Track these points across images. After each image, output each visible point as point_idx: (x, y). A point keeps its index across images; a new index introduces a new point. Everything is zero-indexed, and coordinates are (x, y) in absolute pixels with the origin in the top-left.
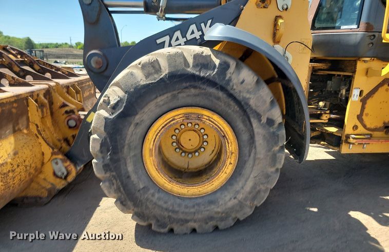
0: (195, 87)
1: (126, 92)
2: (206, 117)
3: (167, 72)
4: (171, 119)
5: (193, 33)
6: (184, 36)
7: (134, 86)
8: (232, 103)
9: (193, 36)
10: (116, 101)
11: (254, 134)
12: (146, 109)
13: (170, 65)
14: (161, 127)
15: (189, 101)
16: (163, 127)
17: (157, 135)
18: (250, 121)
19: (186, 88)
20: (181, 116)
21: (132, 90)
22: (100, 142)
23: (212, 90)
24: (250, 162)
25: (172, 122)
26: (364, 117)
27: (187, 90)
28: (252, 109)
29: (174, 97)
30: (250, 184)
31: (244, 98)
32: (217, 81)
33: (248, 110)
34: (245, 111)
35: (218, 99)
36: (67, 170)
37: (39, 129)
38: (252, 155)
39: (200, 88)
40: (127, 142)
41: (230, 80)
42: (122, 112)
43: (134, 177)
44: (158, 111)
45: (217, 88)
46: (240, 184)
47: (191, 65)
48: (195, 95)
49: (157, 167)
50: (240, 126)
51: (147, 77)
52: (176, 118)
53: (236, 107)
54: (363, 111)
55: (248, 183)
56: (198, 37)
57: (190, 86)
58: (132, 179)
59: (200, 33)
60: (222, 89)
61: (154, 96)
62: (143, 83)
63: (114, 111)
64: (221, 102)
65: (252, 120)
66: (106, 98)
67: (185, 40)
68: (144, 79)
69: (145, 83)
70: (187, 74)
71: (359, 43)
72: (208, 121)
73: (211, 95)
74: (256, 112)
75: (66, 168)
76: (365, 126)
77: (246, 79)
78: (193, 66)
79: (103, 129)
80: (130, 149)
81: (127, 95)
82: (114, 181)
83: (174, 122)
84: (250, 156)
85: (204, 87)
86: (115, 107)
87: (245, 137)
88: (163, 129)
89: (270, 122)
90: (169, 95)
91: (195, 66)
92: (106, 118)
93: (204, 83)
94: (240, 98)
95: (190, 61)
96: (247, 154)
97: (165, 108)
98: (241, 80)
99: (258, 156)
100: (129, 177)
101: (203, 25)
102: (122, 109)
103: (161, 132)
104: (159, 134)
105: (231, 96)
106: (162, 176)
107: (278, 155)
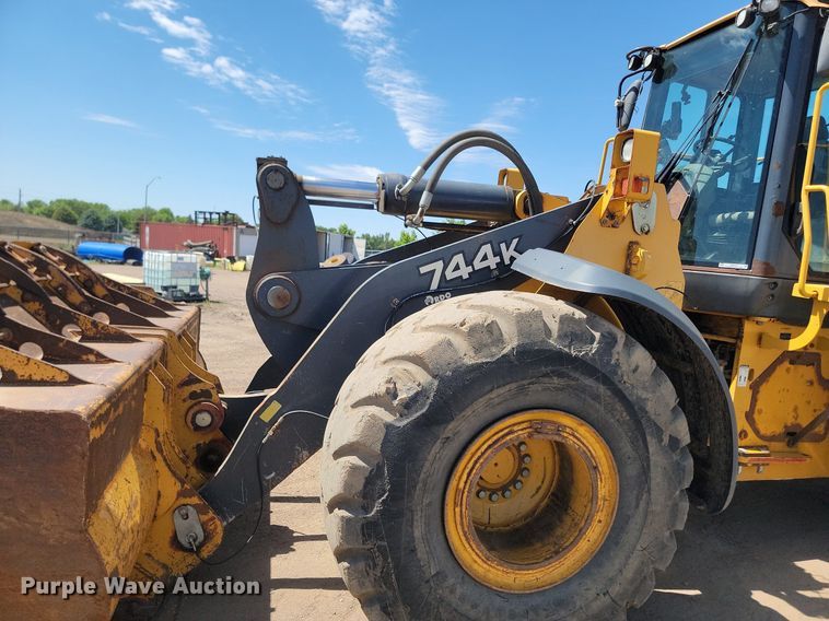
0: (561, 375)
1: (435, 377)
2: (568, 430)
3: (515, 343)
4: (506, 431)
5: (485, 258)
6: (469, 263)
7: (453, 366)
8: (619, 406)
9: (485, 264)
10: (412, 393)
11: (648, 466)
12: (468, 412)
13: (520, 333)
14: (486, 446)
15: (545, 398)
16: (490, 447)
17: (476, 462)
18: (645, 441)
19: (545, 375)
20: (524, 425)
21: (449, 373)
22: (367, 474)
23: (589, 382)
24: (638, 519)
25: (508, 438)
26: (756, 416)
27: (546, 380)
28: (649, 419)
29: (522, 389)
30: (634, 563)
31: (639, 398)
32: (598, 366)
33: (643, 421)
34: (638, 423)
35: (596, 397)
36: (204, 531)
37: (161, 439)
38: (642, 504)
39: (569, 377)
40: (422, 476)
41: (617, 365)
42: (423, 414)
43: (421, 552)
44: (488, 415)
45: (597, 379)
46: (617, 563)
47: (555, 334)
48: (557, 389)
49: (466, 529)
50: (627, 448)
51: (477, 350)
52: (516, 428)
53: (625, 414)
54: (755, 406)
55: (631, 561)
56: (493, 266)
57: (553, 372)
58: (419, 555)
59: (498, 259)
60: (606, 380)
61: (488, 388)
62: (469, 361)
63: (406, 411)
64: (600, 403)
65: (649, 438)
66: (392, 386)
67: (470, 269)
68: (472, 354)
69: (474, 362)
70: (550, 350)
71: (753, 293)
72: (571, 437)
73: (583, 389)
74: (655, 424)
75: (204, 525)
76: (757, 432)
77: (640, 364)
78: (559, 337)
79: (378, 447)
80: (424, 491)
81: (436, 383)
82: (380, 561)
83: (511, 436)
84: (637, 506)
85: (577, 375)
86: (408, 405)
87: (632, 470)
88: (489, 451)
89: (674, 441)
90: (514, 386)
91: (562, 336)
92: (388, 426)
93: (576, 369)
94: (632, 399)
95: (554, 326)
96: (634, 504)
97: (499, 411)
98: (633, 367)
99: (653, 508)
100: (414, 551)
101: (503, 246)
102: (424, 410)
103: (485, 456)
104: (482, 460)
105: (619, 394)
106: (474, 546)
107: (680, 504)
